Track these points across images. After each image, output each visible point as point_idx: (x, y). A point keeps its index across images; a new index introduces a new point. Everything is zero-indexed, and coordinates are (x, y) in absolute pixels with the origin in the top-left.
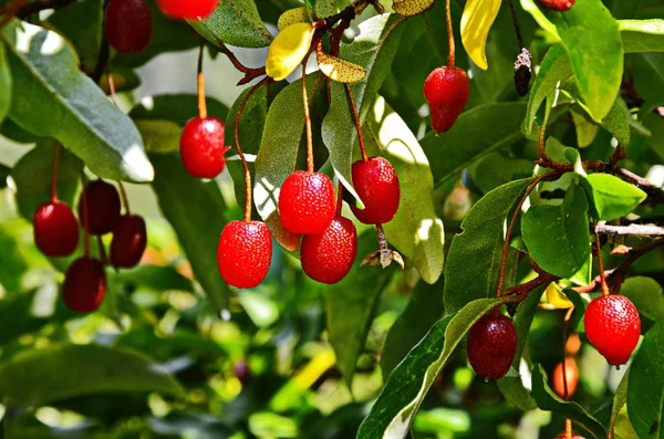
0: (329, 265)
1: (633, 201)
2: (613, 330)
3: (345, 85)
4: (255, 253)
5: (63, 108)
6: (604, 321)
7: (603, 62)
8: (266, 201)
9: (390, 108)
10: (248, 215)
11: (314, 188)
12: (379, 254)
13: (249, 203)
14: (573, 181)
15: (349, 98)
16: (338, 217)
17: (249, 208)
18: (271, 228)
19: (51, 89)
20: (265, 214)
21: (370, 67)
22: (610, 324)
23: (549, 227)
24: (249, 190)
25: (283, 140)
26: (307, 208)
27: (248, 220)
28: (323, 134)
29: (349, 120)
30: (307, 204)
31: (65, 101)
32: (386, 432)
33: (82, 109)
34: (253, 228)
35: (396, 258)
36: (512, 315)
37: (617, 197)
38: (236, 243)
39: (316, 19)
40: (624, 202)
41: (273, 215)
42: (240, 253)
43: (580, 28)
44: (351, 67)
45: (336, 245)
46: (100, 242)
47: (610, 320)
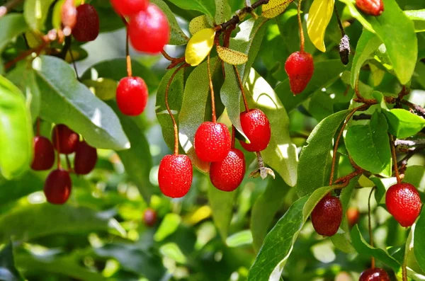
0: (230, 180)
1: (419, 126)
2: (404, 205)
3: (233, 65)
4: (183, 175)
5: (69, 105)
6: (398, 200)
7: (404, 46)
8: (187, 142)
9: (259, 75)
10: (177, 151)
11: (218, 133)
12: (259, 171)
13: (177, 144)
14: (377, 110)
15: (236, 73)
16: (233, 149)
17: (177, 146)
18: (192, 159)
19: (62, 95)
20: (186, 150)
21: (247, 51)
22: (402, 201)
23: (362, 140)
24: (176, 135)
25: (195, 101)
26: (213, 146)
27: (177, 155)
28: (222, 97)
29: (237, 87)
30: (214, 143)
31: (70, 101)
32: (271, 277)
33: (81, 106)
34: (180, 160)
35: (270, 173)
36: (339, 195)
37: (408, 123)
38: (170, 169)
39: (215, 26)
40: (413, 126)
41: (191, 150)
42: (174, 176)
43: (388, 26)
44: (238, 55)
45: (233, 167)
46: (67, 159)
47: (402, 199)
